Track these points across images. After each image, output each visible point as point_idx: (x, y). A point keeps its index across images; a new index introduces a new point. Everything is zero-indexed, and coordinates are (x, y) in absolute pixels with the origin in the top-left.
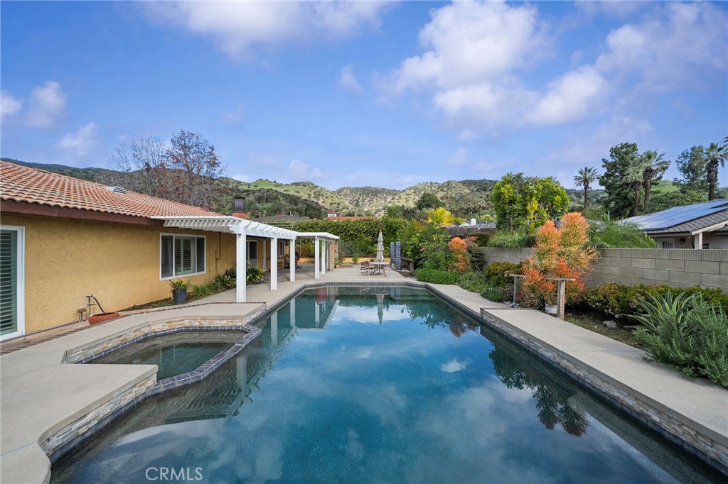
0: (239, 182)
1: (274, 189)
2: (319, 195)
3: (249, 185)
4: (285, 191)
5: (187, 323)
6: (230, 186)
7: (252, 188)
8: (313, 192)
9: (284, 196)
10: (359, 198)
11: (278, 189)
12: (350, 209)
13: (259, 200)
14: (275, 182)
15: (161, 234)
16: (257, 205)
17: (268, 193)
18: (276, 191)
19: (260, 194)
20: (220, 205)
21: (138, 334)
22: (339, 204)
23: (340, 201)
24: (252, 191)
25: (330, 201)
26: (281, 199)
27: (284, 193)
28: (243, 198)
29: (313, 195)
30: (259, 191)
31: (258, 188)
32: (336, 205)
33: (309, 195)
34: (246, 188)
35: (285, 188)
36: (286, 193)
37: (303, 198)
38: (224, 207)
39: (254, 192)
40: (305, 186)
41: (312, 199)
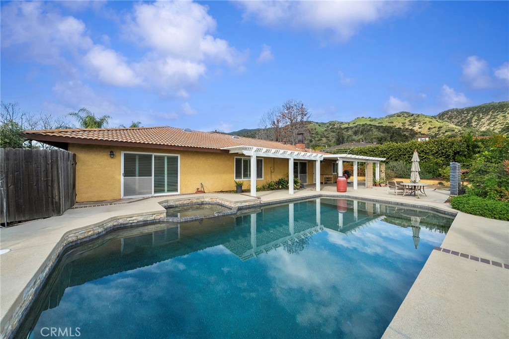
0: (342, 123)
1: (369, 123)
2: (415, 122)
3: (349, 124)
4: (379, 123)
5: (218, 201)
6: (336, 126)
7: (351, 125)
8: (408, 119)
9: (377, 127)
10: (471, 118)
11: (373, 123)
12: (456, 130)
13: (356, 133)
14: (370, 118)
15: (235, 157)
16: (354, 137)
17: (363, 127)
18: (370, 125)
19: (356, 129)
20: (328, 140)
21: (198, 201)
22: (440, 128)
23: (442, 124)
24: (351, 127)
25: (429, 126)
26: (374, 130)
27: (378, 125)
28: (302, 134)
29: (407, 123)
30: (356, 126)
31: (356, 125)
32: (437, 129)
33: (404, 124)
34: (347, 126)
35: (379, 121)
36: (380, 125)
37: (397, 127)
38: (330, 141)
39: (352, 128)
40: (400, 116)
41: (407, 127)
